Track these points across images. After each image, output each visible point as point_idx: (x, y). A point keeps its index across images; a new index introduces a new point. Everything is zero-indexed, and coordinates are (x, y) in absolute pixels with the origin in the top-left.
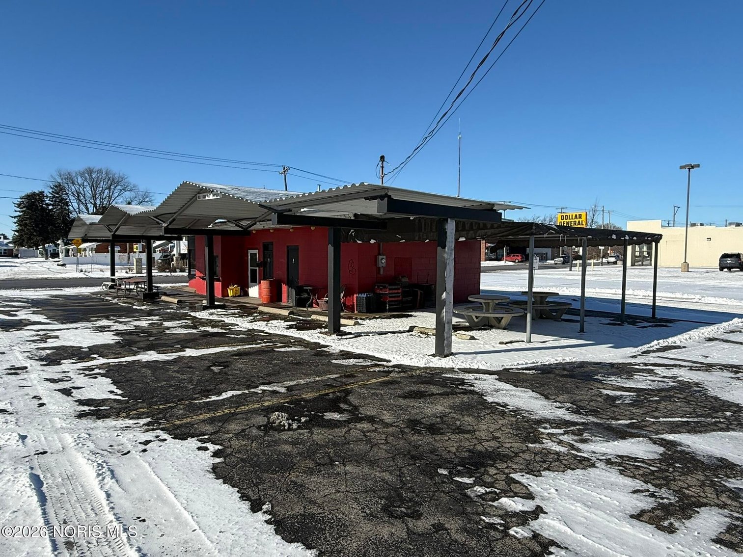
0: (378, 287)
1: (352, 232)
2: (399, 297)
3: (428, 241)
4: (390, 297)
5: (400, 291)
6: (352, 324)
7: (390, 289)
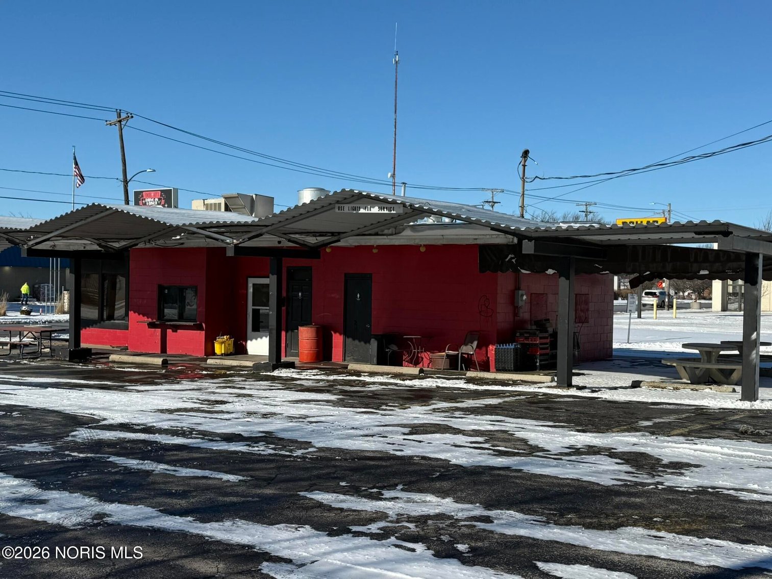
0: (521, 334)
1: (512, 258)
2: (547, 348)
3: (648, 273)
4: (541, 349)
5: (548, 341)
6: (548, 381)
7: (541, 338)
